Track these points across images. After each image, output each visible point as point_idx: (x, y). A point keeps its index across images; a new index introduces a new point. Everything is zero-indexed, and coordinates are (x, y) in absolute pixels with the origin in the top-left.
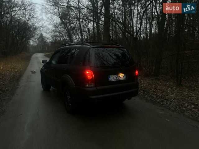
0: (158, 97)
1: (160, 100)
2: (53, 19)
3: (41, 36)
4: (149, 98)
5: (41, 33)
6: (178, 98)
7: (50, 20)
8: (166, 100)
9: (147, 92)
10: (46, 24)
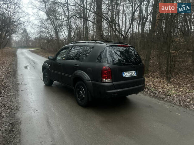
0: (160, 93)
1: (163, 96)
2: (39, 14)
3: (25, 31)
4: (151, 94)
5: (25, 28)
6: (179, 94)
7: (37, 15)
8: (168, 95)
9: (148, 88)
10: (32, 19)
